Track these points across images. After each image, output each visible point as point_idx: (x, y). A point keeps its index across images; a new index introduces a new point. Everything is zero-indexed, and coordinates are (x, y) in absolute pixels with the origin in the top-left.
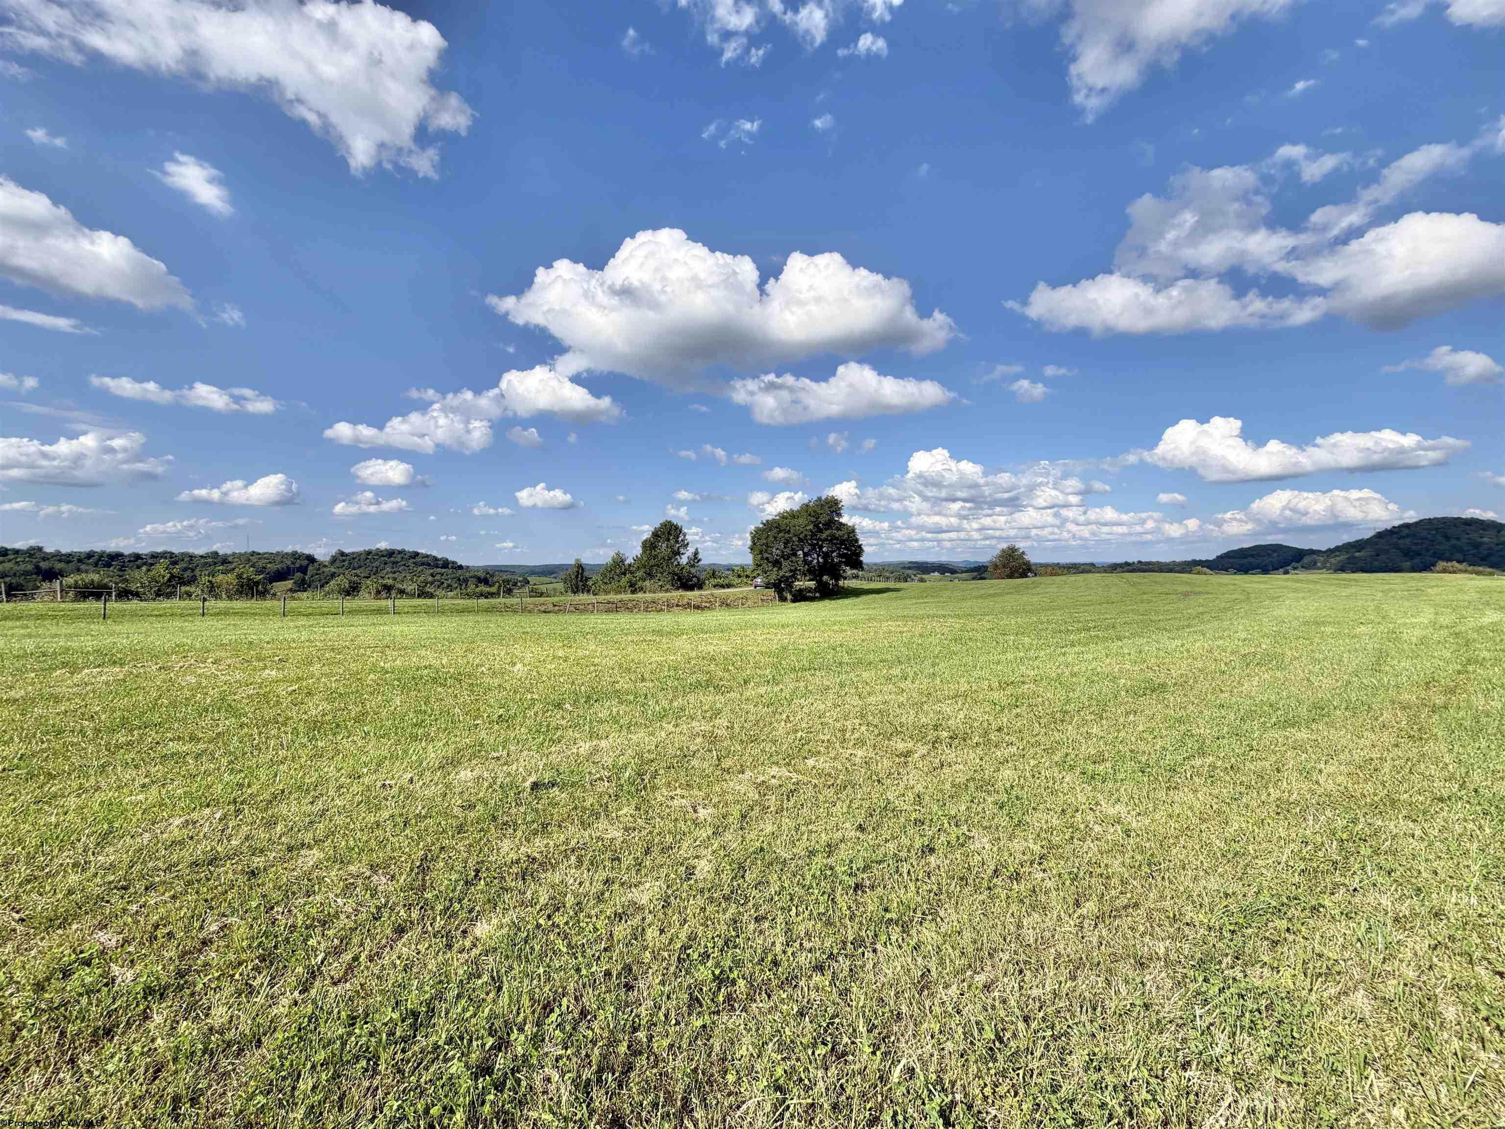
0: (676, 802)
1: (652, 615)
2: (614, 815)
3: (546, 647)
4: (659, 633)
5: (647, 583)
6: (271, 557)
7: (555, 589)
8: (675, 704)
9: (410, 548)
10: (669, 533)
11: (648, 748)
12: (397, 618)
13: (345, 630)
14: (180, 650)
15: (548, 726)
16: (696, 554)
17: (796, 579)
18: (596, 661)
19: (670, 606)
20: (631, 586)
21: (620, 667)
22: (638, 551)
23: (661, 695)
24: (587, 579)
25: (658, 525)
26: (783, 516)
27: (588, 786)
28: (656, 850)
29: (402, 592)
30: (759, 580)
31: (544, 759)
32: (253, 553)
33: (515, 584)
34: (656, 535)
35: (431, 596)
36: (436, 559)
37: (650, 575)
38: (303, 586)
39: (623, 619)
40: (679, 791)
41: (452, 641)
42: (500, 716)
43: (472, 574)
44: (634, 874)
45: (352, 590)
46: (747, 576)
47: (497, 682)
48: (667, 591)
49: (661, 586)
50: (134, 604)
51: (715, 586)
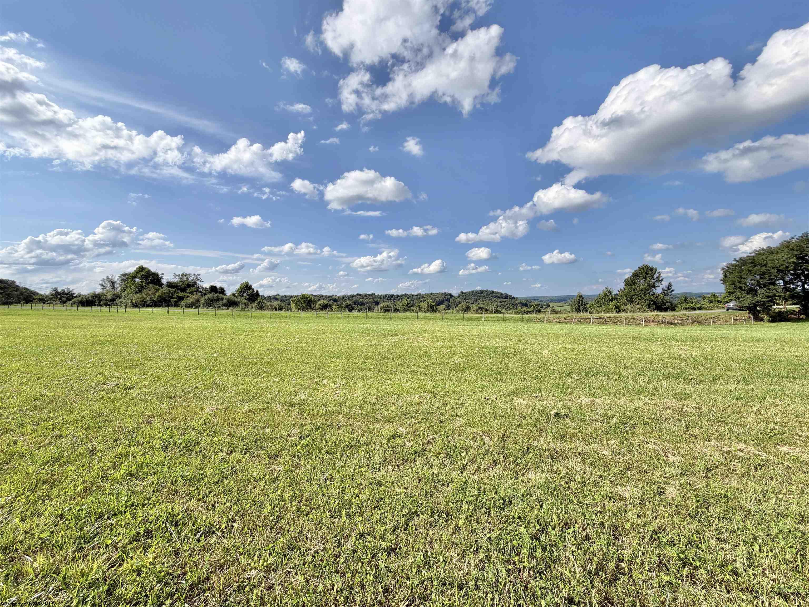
0: (650, 446)
1: (632, 327)
2: (605, 442)
3: (561, 342)
4: (639, 339)
5: (629, 306)
6: (437, 295)
7: (565, 310)
8: (650, 386)
9: (490, 289)
10: (646, 274)
11: (629, 409)
12: (485, 323)
13: (465, 327)
14: (412, 332)
15: (563, 385)
16: (670, 286)
17: (774, 303)
18: (592, 352)
19: (647, 321)
20: (616, 308)
21: (609, 357)
22: (622, 286)
23: (639, 379)
24: (585, 304)
25: (636, 268)
26: (760, 253)
27: (588, 422)
28: (635, 471)
29: (487, 310)
30: (731, 305)
31: (561, 402)
32: (432, 294)
33: (542, 307)
34: (636, 275)
35: (500, 313)
36: (502, 294)
37: (631, 301)
38: (449, 307)
39: (610, 329)
40: (652, 440)
41: (511, 336)
42: (537, 376)
43: (519, 301)
44: (619, 478)
45: (467, 309)
46: (719, 302)
47: (534, 358)
48: (644, 312)
49: (640, 309)
50: (398, 314)
51: (686, 309)
